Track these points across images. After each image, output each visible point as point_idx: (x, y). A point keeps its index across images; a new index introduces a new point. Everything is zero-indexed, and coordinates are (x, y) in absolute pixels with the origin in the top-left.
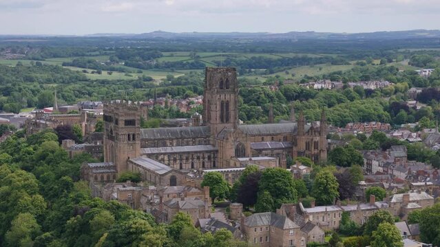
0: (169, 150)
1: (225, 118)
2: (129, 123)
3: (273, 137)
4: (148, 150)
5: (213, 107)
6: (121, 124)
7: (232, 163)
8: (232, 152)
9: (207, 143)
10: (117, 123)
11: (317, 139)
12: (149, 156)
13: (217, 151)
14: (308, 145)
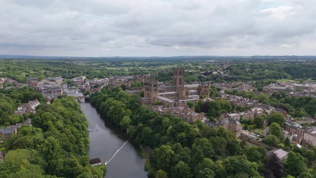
0: (165, 93)
1: (180, 83)
2: (155, 86)
3: (193, 89)
4: (160, 94)
5: (177, 80)
6: (153, 86)
7: (186, 97)
8: (184, 94)
9: (175, 91)
10: (151, 85)
11: (207, 89)
12: (160, 95)
13: (179, 94)
14: (204, 91)
